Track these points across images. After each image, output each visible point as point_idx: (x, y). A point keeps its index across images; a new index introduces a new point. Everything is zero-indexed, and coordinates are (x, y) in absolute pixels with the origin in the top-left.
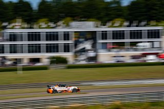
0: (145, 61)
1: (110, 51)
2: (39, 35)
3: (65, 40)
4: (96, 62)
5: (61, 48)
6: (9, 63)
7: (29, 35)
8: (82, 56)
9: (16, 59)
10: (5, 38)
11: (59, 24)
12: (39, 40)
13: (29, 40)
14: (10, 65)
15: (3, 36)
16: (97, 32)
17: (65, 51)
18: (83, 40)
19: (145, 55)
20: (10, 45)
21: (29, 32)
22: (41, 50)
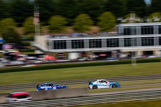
2: (152, 28)
6: (123, 56)
7: (142, 29)
9: (130, 52)
10: (120, 32)
12: (152, 33)
13: (142, 34)
14: (124, 58)
15: (118, 30)
20: (125, 38)
21: (142, 26)
22: (155, 43)
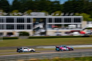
0: (73, 35)
1: (53, 29)
2: (13, 19)
3: (28, 22)
4: (45, 35)
5: (26, 27)
7: (7, 19)
8: (37, 32)
11: (24, 13)
13: (7, 22)
16: (46, 19)
17: (28, 29)
18: (38, 22)
19: (73, 32)
22: (14, 28)
